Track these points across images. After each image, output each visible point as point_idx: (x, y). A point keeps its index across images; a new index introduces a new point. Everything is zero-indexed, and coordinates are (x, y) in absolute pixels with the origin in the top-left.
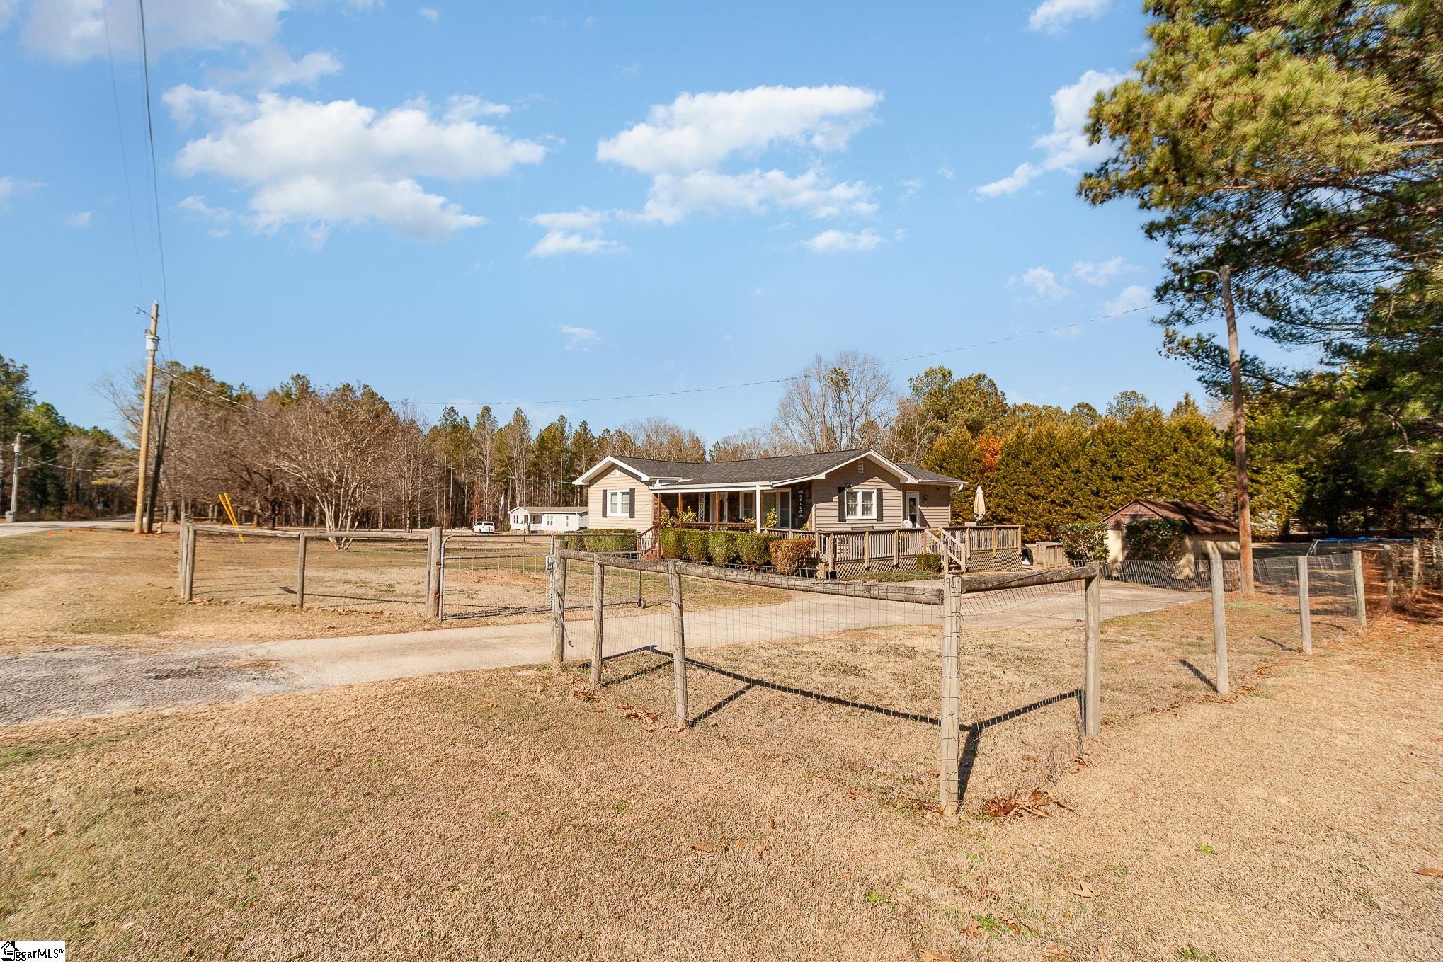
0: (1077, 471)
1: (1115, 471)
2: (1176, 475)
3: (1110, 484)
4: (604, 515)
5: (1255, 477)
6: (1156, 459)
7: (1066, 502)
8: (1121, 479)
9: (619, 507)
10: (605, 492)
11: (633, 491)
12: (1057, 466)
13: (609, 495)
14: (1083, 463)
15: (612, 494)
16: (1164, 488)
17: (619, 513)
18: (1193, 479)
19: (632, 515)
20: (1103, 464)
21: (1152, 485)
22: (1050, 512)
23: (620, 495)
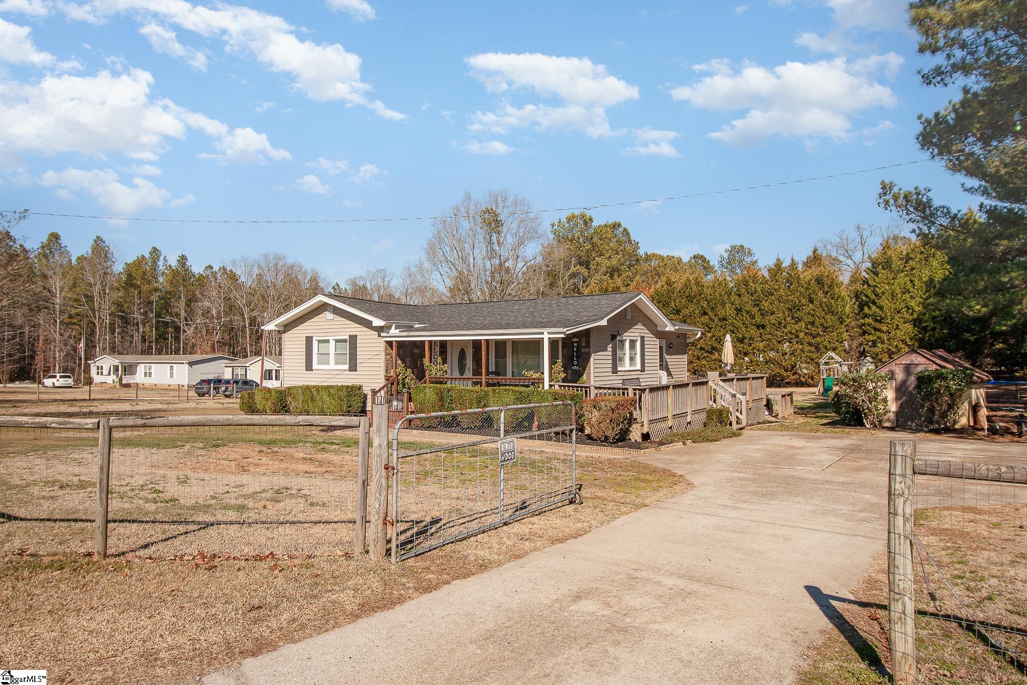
0: (724, 319)
1: (758, 319)
2: (813, 324)
3: (753, 331)
4: (309, 367)
5: (878, 325)
6: (794, 308)
7: (713, 348)
8: (763, 327)
9: (332, 357)
10: (309, 340)
11: (353, 339)
12: (705, 313)
13: (315, 344)
14: (729, 311)
15: (319, 342)
16: (802, 335)
17: (332, 366)
18: (826, 328)
19: (353, 367)
20: (748, 313)
21: (791, 333)
22: (698, 359)
23: (332, 343)
